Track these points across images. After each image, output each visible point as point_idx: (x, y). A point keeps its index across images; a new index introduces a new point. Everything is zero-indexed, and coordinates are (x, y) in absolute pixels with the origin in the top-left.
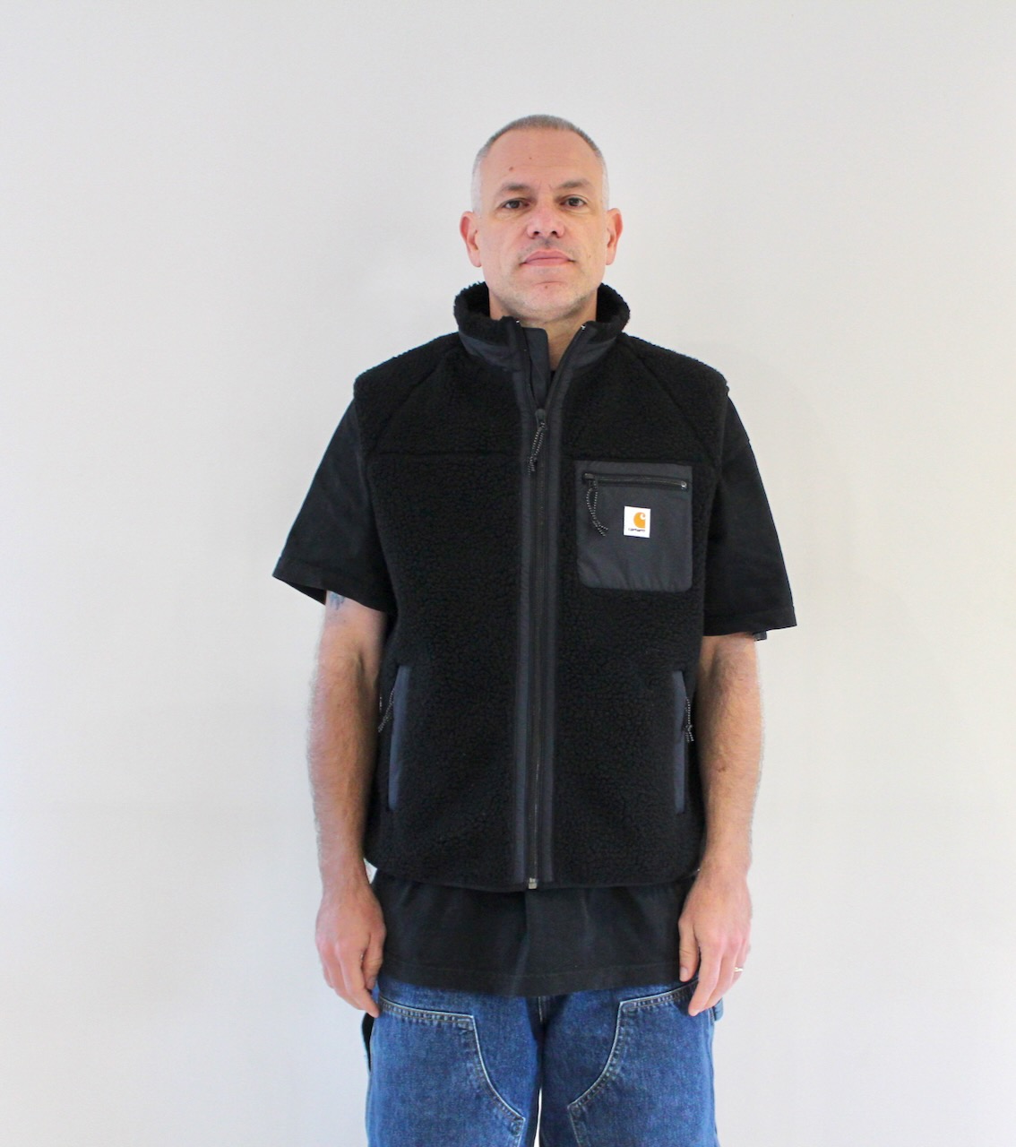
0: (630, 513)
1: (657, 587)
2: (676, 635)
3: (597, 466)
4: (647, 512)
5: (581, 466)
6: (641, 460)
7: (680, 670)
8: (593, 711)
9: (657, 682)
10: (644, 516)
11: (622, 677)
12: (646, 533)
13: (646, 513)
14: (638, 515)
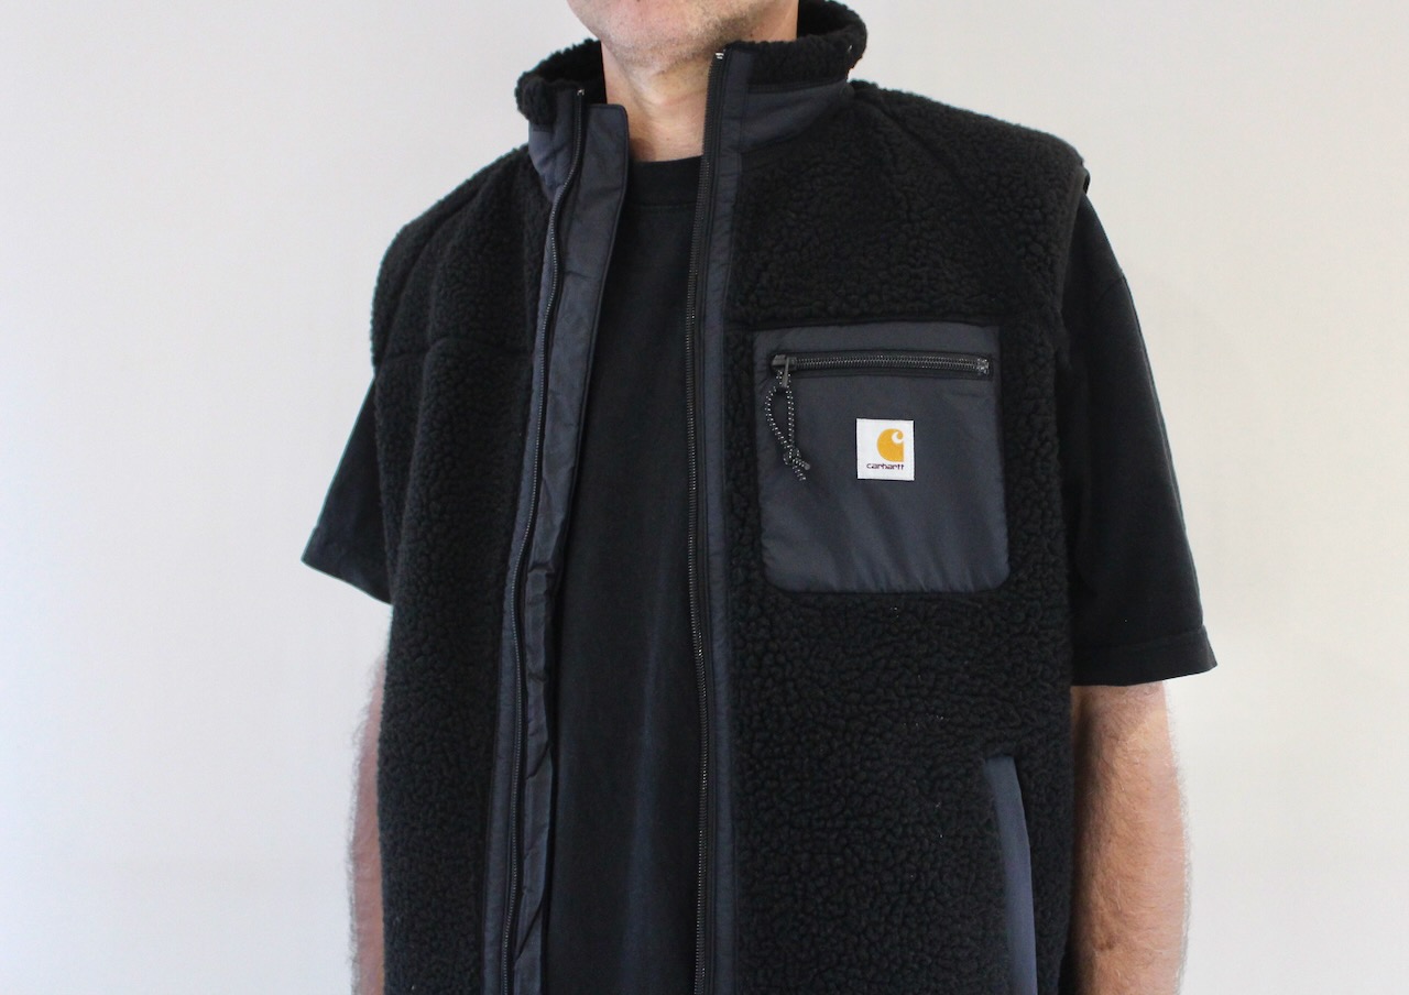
0: (869, 432)
1: (938, 583)
2: (979, 682)
3: (797, 338)
4: (906, 428)
5: (764, 342)
6: (889, 317)
7: (1007, 755)
8: (805, 856)
9: (946, 784)
10: (900, 436)
11: (866, 781)
12: (907, 473)
13: (904, 431)
14: (888, 433)
